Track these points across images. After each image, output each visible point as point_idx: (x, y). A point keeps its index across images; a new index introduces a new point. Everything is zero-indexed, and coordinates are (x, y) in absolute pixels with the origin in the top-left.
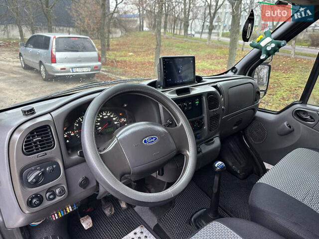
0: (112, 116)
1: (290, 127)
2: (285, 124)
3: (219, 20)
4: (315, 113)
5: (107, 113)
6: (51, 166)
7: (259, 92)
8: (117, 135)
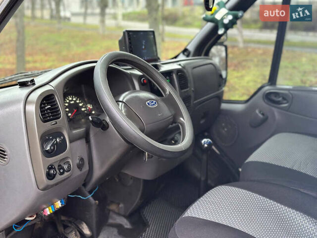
0: (78, 101)
1: (263, 114)
2: (257, 112)
4: (286, 92)
5: (73, 98)
6: (60, 137)
7: (221, 76)
8: (121, 99)
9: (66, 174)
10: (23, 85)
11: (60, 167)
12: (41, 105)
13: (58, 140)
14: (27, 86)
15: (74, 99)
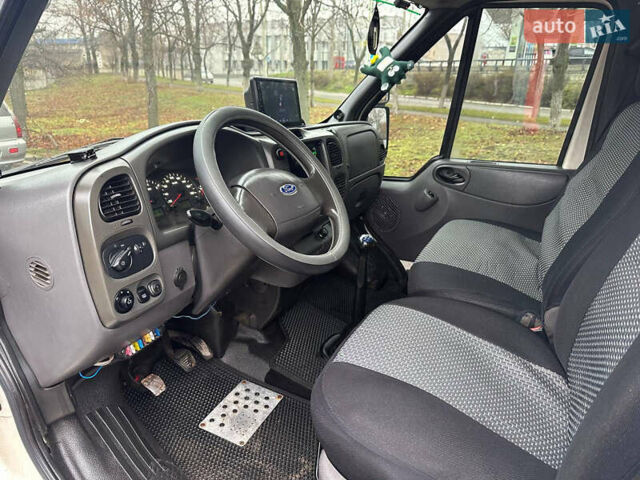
0: (184, 182)
1: (432, 195)
2: (425, 192)
3: (258, 52)
4: (464, 168)
5: (175, 177)
6: (139, 244)
7: (383, 146)
8: (240, 183)
9: (153, 300)
10: (76, 158)
11: (142, 290)
12: (102, 192)
13: (135, 248)
14: (83, 160)
15: (178, 178)
